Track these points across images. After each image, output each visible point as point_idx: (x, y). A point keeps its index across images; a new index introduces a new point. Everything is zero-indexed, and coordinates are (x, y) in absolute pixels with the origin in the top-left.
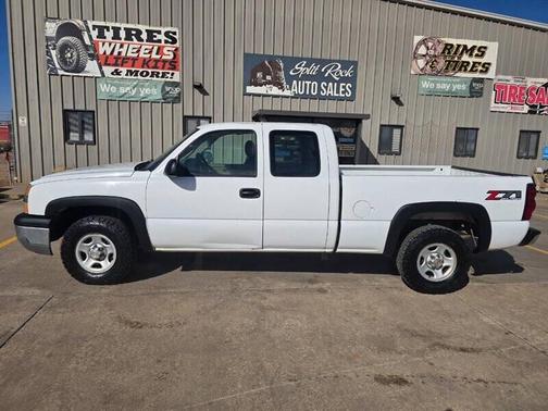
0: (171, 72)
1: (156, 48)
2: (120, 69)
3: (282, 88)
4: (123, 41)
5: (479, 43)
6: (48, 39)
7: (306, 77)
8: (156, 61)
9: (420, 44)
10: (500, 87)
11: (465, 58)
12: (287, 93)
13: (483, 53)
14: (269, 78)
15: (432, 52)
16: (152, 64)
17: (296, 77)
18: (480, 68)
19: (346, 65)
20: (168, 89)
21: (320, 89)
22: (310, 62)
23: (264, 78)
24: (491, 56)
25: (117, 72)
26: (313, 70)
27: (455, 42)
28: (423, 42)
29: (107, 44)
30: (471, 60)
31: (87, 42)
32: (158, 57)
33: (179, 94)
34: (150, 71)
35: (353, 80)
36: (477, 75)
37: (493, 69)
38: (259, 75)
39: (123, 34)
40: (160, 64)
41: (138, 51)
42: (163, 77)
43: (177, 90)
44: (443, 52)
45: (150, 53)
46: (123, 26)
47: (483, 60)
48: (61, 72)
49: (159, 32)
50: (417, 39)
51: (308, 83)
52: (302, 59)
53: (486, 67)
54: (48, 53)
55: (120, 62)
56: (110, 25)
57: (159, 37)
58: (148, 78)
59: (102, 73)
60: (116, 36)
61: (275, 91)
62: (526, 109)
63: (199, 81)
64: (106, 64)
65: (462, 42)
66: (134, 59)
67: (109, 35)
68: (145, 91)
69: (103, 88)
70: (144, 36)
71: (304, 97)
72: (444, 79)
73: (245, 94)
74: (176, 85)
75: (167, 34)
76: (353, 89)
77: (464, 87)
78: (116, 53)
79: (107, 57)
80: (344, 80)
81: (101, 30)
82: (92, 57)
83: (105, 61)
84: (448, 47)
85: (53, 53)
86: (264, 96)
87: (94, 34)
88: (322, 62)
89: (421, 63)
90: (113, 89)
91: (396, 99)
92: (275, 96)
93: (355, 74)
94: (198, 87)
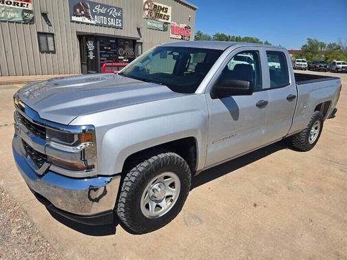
0: (26, 3)
3: (90, 19)
5: (166, 6)
7: (101, 14)
9: (145, 3)
10: (173, 27)
11: (161, 12)
12: (93, 22)
13: (167, 11)
14: (83, 12)
15: (150, 8)
17: (96, 14)
18: (166, 18)
19: (119, 9)
20: (26, 14)
21: (108, 22)
22: (102, 6)
23: (80, 12)
24: (169, 13)
26: (103, 11)
27: (158, 4)
28: (147, 2)
30: (164, 13)
33: (33, 18)
35: (121, 18)
36: (165, 21)
37: (170, 18)
38: (78, 10)
42: (22, 6)
43: (31, 16)
44: (154, 9)
47: (167, 14)
50: (145, 1)
51: (102, 17)
52: (98, 4)
53: (168, 17)
58: (11, 6)
61: (86, 20)
62: (180, 37)
63: (44, 11)
65: (160, 5)
68: (11, 15)
71: (101, 25)
72: (155, 21)
73: (71, 21)
74: (30, 12)
76: (122, 23)
77: (161, 26)
80: (118, 17)
84: (155, 6)
86: (82, 23)
88: (108, 7)
89: (147, 12)
91: (138, 29)
92: (88, 24)
93: (122, 15)
94: (44, 15)
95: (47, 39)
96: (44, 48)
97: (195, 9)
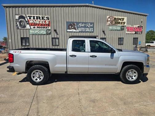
0: (48, 27)
1: (44, 21)
2: (35, 26)
3: (76, 30)
4: (36, 19)
5: (122, 17)
6: (16, 20)
7: (82, 27)
8: (44, 24)
9: (108, 18)
10: (128, 28)
11: (119, 21)
13: (123, 20)
14: (73, 27)
15: (111, 20)
16: (43, 25)
17: (79, 27)
18: (123, 23)
19: (91, 23)
20: (47, 31)
21: (85, 30)
22: (82, 23)
23: (71, 27)
24: (125, 20)
25: (34, 27)
26: (83, 25)
27: (117, 17)
28: (109, 17)
29: (32, 21)
30: (121, 21)
31: (27, 20)
32: (45, 23)
34: (43, 27)
35: (93, 27)
36: (122, 25)
37: (126, 23)
38: (70, 27)
39: (35, 18)
40: (45, 25)
41: (40, 22)
42: (46, 28)
43: (50, 31)
44: (114, 20)
45: (43, 22)
46: (36, 16)
47: (123, 21)
48: (20, 28)
49: (45, 17)
50: (108, 17)
51: (82, 28)
53: (124, 23)
54: (16, 23)
55: (35, 25)
56: (32, 16)
57: (45, 18)
58: (42, 28)
59: (31, 28)
60: (34, 18)
61: (74, 30)
62: (134, 33)
63: (55, 29)
64: (32, 25)
66: (39, 24)
67: (32, 18)
68: (42, 32)
69: (31, 31)
70: (41, 18)
71: (82, 32)
72: (114, 26)
73: (67, 32)
74: (49, 30)
75: (47, 17)
76: (93, 29)
77: (119, 28)
78: (34, 23)
79: (32, 24)
80: (91, 27)
81: (30, 17)
82: (28, 24)
83: (31, 25)
84: (115, 18)
85: (18, 23)
86: (72, 32)
87: (28, 18)
88: (85, 23)
89: (109, 22)
90: (34, 32)
91: (104, 32)
92: (75, 32)
93: (93, 26)
94: (55, 31)
95: (56, 40)
96: (54, 44)
97: (146, 16)
